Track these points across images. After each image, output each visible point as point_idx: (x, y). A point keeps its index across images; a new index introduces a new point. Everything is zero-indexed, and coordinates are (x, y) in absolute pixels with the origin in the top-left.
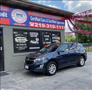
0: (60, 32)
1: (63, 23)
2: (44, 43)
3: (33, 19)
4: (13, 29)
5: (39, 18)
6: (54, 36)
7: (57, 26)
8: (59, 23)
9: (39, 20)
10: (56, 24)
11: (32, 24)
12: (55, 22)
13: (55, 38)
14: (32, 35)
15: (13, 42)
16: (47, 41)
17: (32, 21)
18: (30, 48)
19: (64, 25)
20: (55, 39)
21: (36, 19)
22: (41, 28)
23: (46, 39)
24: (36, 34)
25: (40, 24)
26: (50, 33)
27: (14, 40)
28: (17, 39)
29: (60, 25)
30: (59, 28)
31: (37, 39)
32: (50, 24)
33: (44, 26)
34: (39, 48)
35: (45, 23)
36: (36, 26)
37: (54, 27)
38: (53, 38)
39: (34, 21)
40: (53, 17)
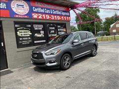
1: (68, 14)
2: (50, 35)
3: (36, 10)
4: (14, 21)
5: (42, 8)
6: (60, 28)
7: (63, 17)
8: (64, 14)
9: (42, 11)
10: (61, 15)
11: (35, 16)
12: (59, 13)
13: (61, 30)
14: (36, 27)
15: (15, 37)
16: (52, 33)
17: (35, 12)
18: (35, 42)
19: (69, 16)
21: (40, 10)
22: (46, 19)
24: (40, 27)
25: (44, 16)
26: (56, 25)
27: (16, 34)
28: (20, 32)
29: (65, 16)
30: (64, 19)
31: (42, 32)
32: (54, 15)
33: (48, 17)
34: (45, 41)
35: (50, 14)
36: (39, 17)
37: (59, 18)
38: (59, 30)
39: (37, 13)
40: (57, 8)
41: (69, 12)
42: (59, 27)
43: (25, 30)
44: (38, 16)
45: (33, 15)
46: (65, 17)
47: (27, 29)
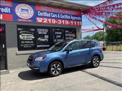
0: (75, 29)
1: (79, 18)
2: (55, 40)
3: (41, 14)
5: (48, 13)
7: (72, 22)
9: (48, 15)
10: (70, 20)
12: (69, 17)
13: (69, 35)
14: (40, 32)
16: (58, 38)
17: (40, 17)
18: (37, 46)
19: (81, 21)
20: (68, 37)
21: (45, 14)
22: (52, 24)
23: (58, 36)
24: (45, 31)
25: (50, 20)
26: (63, 30)
27: (18, 37)
28: (22, 36)
29: (75, 20)
30: (74, 24)
31: (47, 37)
32: (62, 19)
33: (54, 21)
34: (49, 46)
35: (57, 19)
37: (67, 22)
38: (66, 35)
39: (43, 17)
40: (67, 12)
41: (81, 17)
42: (67, 32)
44: (43, 21)
45: (37, 19)
46: (75, 22)
47: (30, 33)
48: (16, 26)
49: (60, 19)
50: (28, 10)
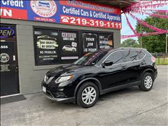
0: (112, 34)
1: (118, 19)
2: (86, 50)
3: (67, 11)
4: (34, 26)
5: (77, 9)
6: (103, 40)
7: (108, 23)
8: (111, 18)
9: (77, 12)
10: (106, 20)
11: (65, 20)
12: (104, 16)
13: (104, 42)
14: (65, 36)
15: (33, 48)
16: (91, 47)
17: (66, 14)
18: (62, 58)
19: (120, 22)
20: (103, 45)
21: (73, 11)
22: (81, 25)
23: (89, 44)
24: (73, 36)
25: (79, 20)
26: (97, 34)
27: (35, 45)
28: (41, 43)
29: (113, 21)
30: (111, 26)
31: (74, 44)
32: (96, 19)
33: (85, 22)
34: (77, 58)
35: (88, 18)
36: (72, 22)
37: (102, 24)
38: (101, 42)
39: (70, 15)
40: (101, 8)
41: (120, 16)
42: (101, 37)
43: (49, 39)
44: (70, 21)
45: (62, 18)
46: (113, 24)
47: (52, 38)
48: (32, 28)
49: (93, 18)
50: (48, 4)
